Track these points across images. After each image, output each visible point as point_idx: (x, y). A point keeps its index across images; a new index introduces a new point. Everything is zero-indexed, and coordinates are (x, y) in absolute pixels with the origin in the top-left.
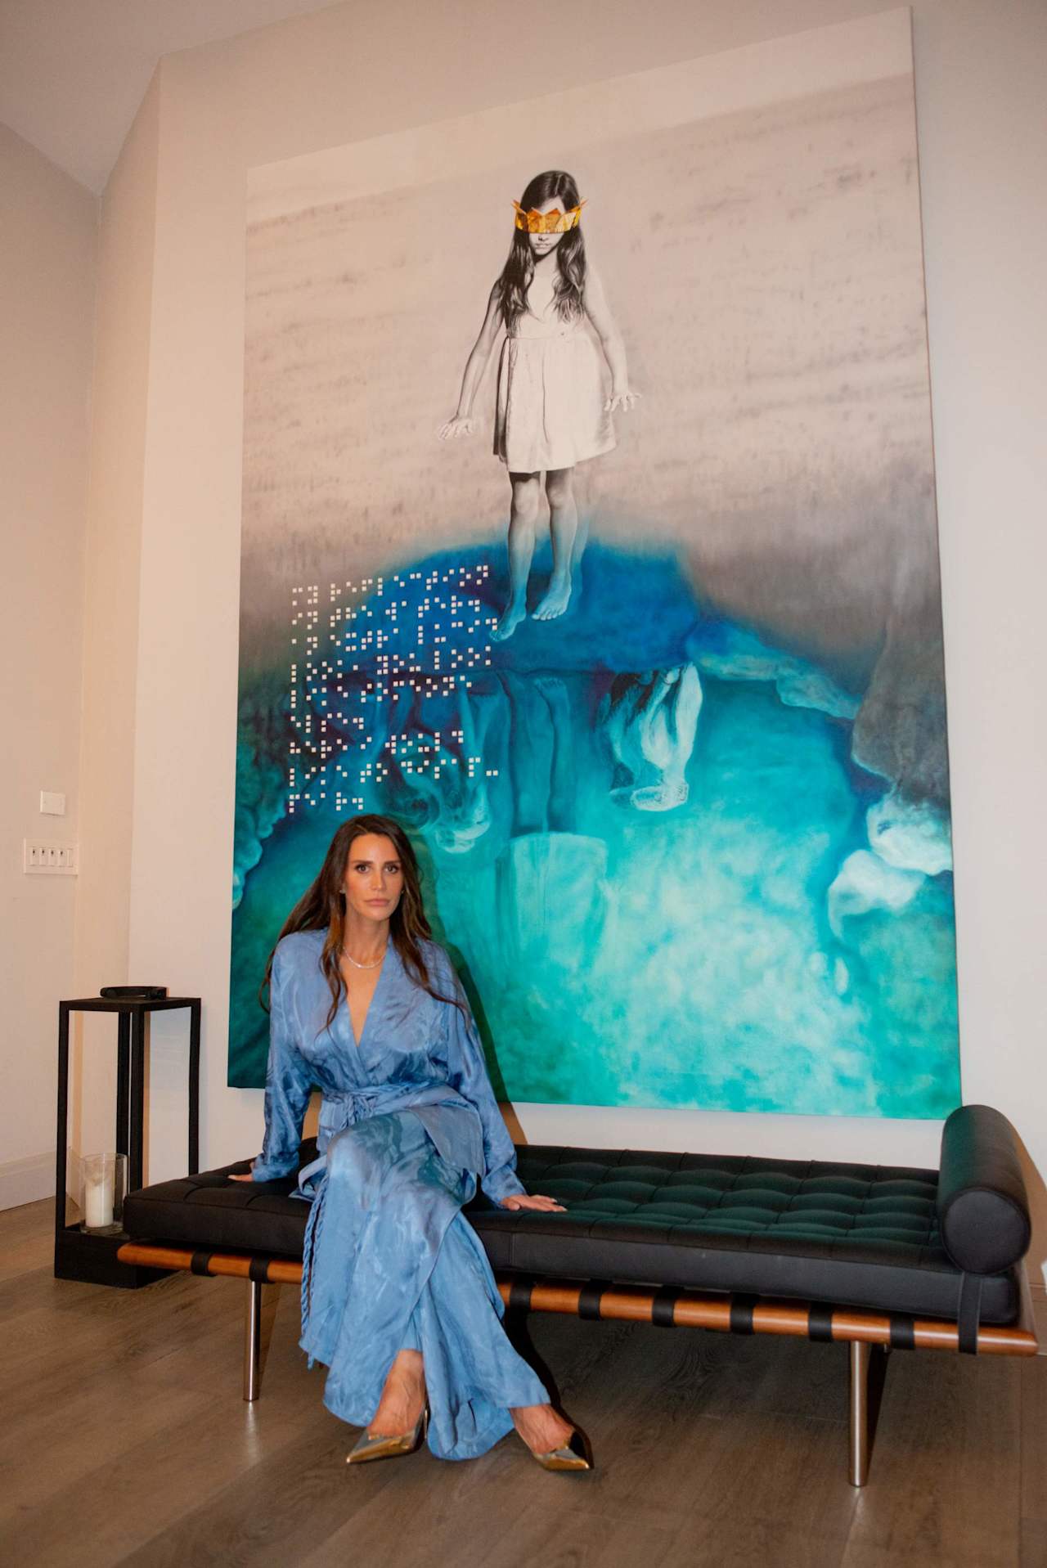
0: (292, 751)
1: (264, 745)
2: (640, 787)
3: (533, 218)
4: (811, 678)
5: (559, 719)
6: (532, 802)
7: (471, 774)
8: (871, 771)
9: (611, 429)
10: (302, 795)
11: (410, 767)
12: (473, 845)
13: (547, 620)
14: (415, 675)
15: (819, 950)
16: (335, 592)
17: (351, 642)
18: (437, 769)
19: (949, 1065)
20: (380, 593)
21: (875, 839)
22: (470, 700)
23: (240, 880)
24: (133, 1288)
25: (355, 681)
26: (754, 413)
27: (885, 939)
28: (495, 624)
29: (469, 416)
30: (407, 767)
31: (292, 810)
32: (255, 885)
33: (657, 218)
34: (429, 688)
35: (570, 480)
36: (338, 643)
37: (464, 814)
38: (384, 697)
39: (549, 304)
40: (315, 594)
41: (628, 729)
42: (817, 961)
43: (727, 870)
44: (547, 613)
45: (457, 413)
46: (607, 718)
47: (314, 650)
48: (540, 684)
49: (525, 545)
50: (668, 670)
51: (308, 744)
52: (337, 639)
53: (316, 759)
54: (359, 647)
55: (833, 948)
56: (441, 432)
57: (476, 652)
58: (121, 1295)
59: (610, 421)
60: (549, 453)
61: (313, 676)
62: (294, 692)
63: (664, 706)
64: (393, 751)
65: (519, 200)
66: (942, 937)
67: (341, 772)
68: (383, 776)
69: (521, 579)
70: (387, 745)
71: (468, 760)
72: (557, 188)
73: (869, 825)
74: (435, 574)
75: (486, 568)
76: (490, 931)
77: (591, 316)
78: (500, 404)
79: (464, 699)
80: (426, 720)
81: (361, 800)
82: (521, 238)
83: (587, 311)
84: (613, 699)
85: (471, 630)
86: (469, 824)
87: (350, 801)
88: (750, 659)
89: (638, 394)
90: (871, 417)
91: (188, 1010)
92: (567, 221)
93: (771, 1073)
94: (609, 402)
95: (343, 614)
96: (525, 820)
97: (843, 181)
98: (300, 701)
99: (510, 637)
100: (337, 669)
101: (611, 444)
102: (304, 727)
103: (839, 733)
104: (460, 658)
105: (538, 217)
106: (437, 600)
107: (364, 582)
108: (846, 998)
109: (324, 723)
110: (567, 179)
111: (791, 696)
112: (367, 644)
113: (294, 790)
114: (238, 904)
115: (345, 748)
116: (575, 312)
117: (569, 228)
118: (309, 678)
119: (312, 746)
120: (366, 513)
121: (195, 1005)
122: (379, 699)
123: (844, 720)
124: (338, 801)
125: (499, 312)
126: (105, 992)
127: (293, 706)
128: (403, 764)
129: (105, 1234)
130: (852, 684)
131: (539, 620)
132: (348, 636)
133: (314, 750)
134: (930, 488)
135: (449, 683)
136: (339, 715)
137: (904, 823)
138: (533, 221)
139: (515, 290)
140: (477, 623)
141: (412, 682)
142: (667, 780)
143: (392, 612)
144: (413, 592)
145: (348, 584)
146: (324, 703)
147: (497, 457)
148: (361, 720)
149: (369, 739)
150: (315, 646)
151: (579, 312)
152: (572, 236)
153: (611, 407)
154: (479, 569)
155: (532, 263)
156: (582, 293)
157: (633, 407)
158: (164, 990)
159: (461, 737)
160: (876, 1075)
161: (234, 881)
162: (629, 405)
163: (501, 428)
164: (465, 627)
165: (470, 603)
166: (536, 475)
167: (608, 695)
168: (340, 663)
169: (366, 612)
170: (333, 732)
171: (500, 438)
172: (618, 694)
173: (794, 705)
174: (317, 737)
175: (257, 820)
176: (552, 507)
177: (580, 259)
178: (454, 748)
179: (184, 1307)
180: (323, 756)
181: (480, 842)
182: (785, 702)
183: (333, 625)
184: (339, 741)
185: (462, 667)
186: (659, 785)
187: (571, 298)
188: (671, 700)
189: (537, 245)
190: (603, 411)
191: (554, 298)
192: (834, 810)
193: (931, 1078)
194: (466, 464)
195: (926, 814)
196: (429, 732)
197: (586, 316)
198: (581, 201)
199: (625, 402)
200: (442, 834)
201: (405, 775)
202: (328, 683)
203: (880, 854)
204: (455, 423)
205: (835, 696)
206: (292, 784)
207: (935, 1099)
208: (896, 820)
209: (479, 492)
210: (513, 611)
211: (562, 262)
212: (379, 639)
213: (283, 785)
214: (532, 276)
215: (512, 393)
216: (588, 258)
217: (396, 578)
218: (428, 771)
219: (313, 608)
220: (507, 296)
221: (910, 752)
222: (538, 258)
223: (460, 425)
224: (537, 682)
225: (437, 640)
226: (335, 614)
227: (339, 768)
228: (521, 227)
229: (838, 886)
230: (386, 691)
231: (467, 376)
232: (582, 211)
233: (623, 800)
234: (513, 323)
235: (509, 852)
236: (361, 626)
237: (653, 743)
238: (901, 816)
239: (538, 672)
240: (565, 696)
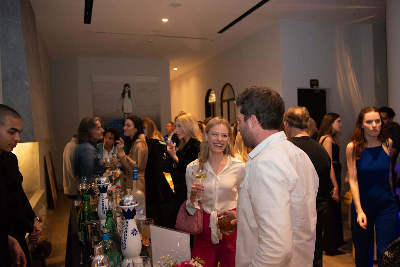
3: (125, 88)
9: (133, 110)
16: (105, 123)
29: (120, 106)
35: (130, 114)
60: (128, 111)
65: (124, 86)
72: (128, 85)
74: (117, 121)
82: (124, 90)
83: (131, 98)
95: (107, 124)
120: (109, 115)
125: (122, 97)
139: (124, 95)
144: (115, 123)
147: (122, 111)
152: (129, 91)
165: (120, 125)
166: (126, 113)
171: (123, 109)
176: (128, 116)
187: (129, 97)
199: (135, 107)
204: (118, 107)
211: (128, 93)
215: (124, 105)
216: (131, 93)
217: (113, 121)
222: (126, 92)
231: (119, 102)
232: (130, 88)
234: (124, 98)
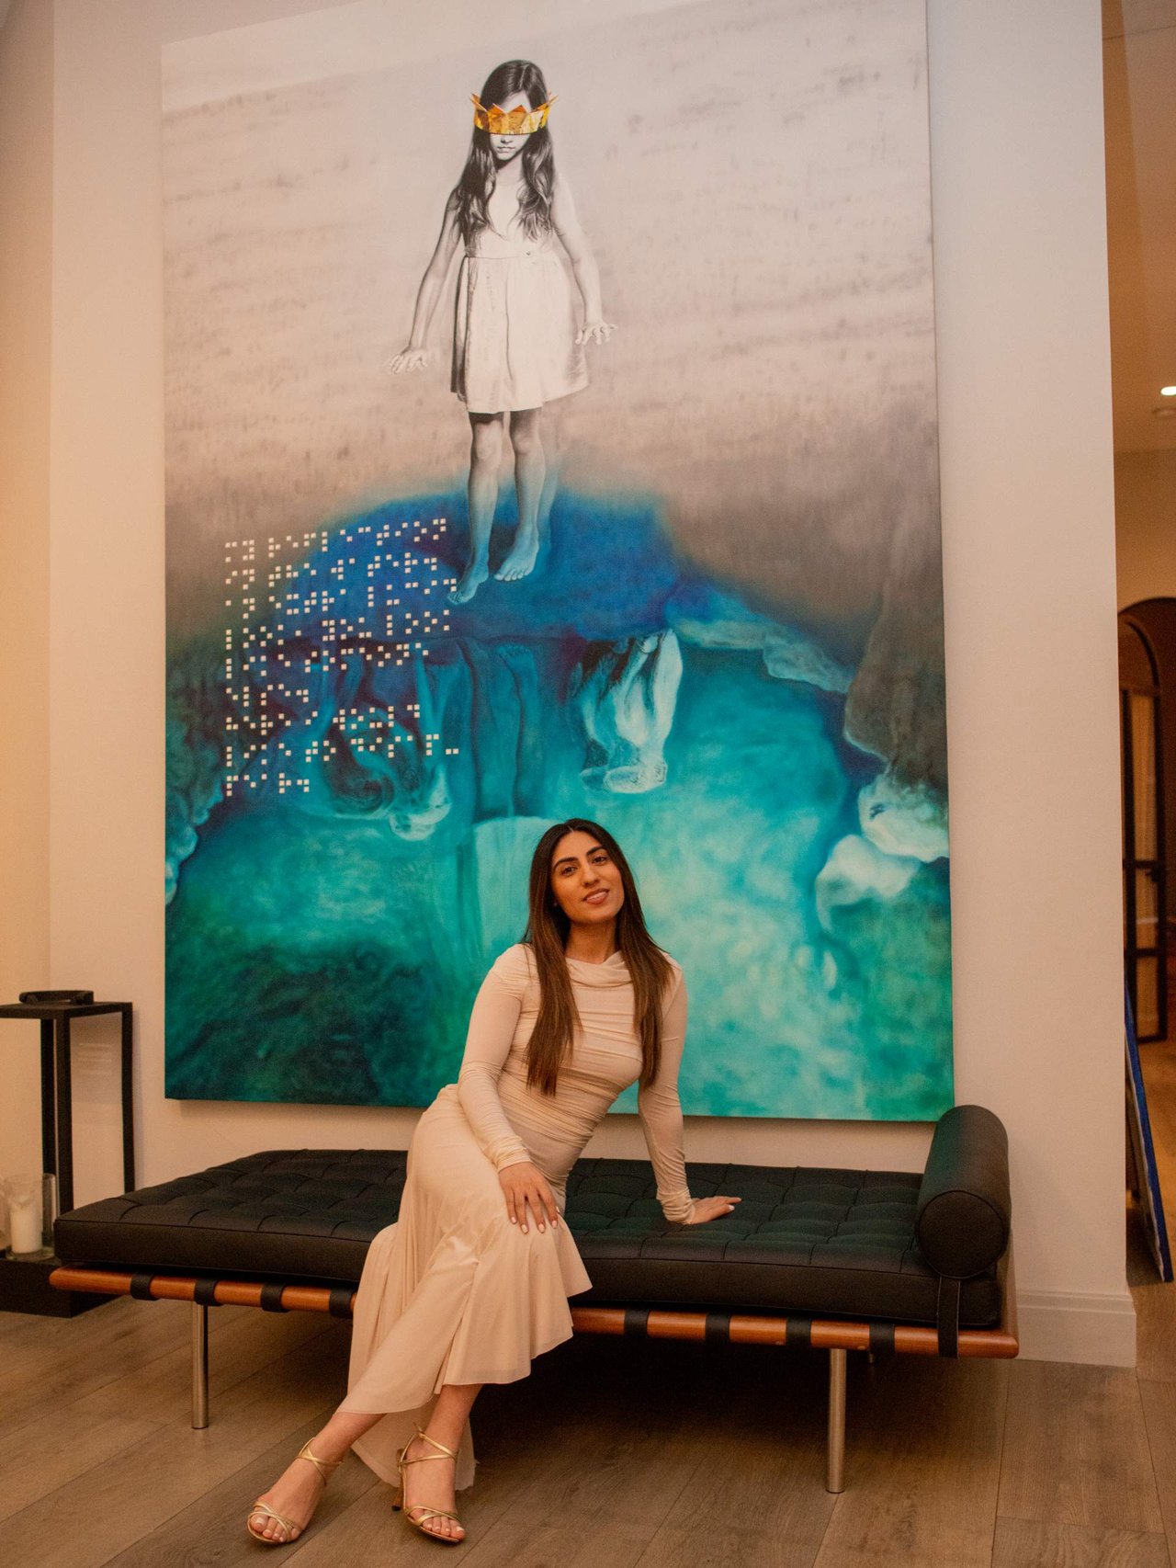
0: (229, 727)
1: (197, 720)
2: (615, 767)
3: (494, 116)
4: (800, 647)
5: (525, 691)
6: (496, 783)
7: (429, 753)
8: (863, 749)
9: (583, 364)
10: (241, 777)
11: (360, 745)
12: (432, 831)
13: (512, 581)
14: (366, 642)
15: (807, 943)
16: (273, 547)
17: (293, 604)
18: (391, 747)
19: (941, 1064)
20: (325, 549)
21: (867, 823)
22: (426, 670)
23: (173, 870)
24: (66, 1316)
25: (299, 648)
26: (742, 350)
27: (878, 931)
28: (454, 585)
29: (423, 347)
30: (358, 745)
31: (229, 793)
32: (191, 878)
33: (636, 120)
34: (380, 656)
35: (537, 424)
36: (278, 606)
37: (423, 797)
38: (331, 666)
39: (513, 219)
40: (251, 550)
41: (601, 703)
42: (804, 955)
43: (708, 857)
44: (514, 570)
45: (410, 343)
46: (578, 690)
47: (251, 614)
48: (505, 654)
49: (487, 497)
50: (646, 638)
51: (246, 719)
52: (276, 601)
53: (256, 737)
54: (302, 611)
55: (821, 941)
56: (391, 365)
57: (433, 616)
58: (54, 1325)
59: (582, 355)
60: (513, 388)
61: (251, 642)
62: (229, 661)
63: (640, 681)
64: (342, 727)
65: (479, 94)
66: (937, 929)
67: (284, 750)
68: (332, 756)
69: (482, 535)
70: (335, 720)
71: (425, 737)
72: (521, 81)
73: (860, 810)
74: (386, 527)
75: (443, 521)
76: (451, 926)
77: (562, 232)
78: (458, 334)
79: (420, 667)
80: (379, 691)
81: (307, 782)
82: (481, 139)
83: (556, 228)
84: (585, 669)
85: (427, 591)
86: (426, 807)
87: (294, 783)
88: (734, 625)
89: (613, 325)
90: (870, 356)
91: (119, 1014)
92: (534, 121)
93: (753, 1074)
94: (580, 334)
95: (283, 572)
96: (489, 803)
97: (844, 82)
98: (237, 671)
99: (471, 601)
100: (277, 635)
101: (582, 382)
102: (241, 700)
103: (829, 708)
104: (415, 623)
105: (500, 115)
106: (389, 557)
107: (306, 536)
108: (834, 994)
109: (264, 695)
110: (534, 71)
111: (779, 667)
112: (310, 606)
113: (232, 771)
114: (171, 899)
115: (288, 723)
116: (543, 229)
117: (536, 130)
118: (246, 645)
119: (251, 721)
120: (308, 455)
121: (126, 1010)
122: (326, 668)
123: (833, 694)
124: (282, 783)
125: (457, 226)
126: (25, 997)
127: (229, 676)
128: (353, 742)
129: (35, 1259)
130: (844, 654)
131: (504, 580)
132: (289, 597)
133: (253, 726)
134: (932, 438)
135: (403, 651)
136: (281, 687)
137: (899, 807)
138: (494, 119)
139: (475, 201)
140: (434, 583)
141: (362, 650)
142: (643, 759)
143: (338, 571)
144: (363, 548)
145: (289, 538)
146: (264, 673)
147: (455, 394)
148: (306, 692)
149: (315, 714)
150: (252, 608)
151: (547, 229)
152: (539, 139)
153: (583, 340)
154: (435, 522)
155: (493, 169)
156: (550, 206)
157: (608, 340)
158: (90, 995)
159: (417, 711)
160: (865, 1076)
161: (166, 873)
162: (603, 338)
163: (459, 362)
164: (421, 589)
165: (426, 561)
166: (499, 416)
167: (579, 666)
168: (281, 627)
169: (308, 571)
170: (275, 706)
171: (458, 375)
172: (590, 666)
173: (781, 677)
174: (256, 711)
175: (190, 806)
176: (517, 453)
177: (548, 167)
178: (409, 723)
179: (125, 1334)
180: (264, 733)
181: (441, 829)
182: (771, 673)
183: (271, 584)
184: (281, 716)
185: (419, 631)
186: (635, 764)
187: (537, 211)
188: (647, 672)
189: (500, 148)
190: (574, 343)
191: (519, 211)
192: (823, 792)
193: (923, 1077)
194: (420, 402)
195: (922, 797)
196: (382, 706)
197: (555, 234)
198: (550, 98)
199: (598, 334)
200: (398, 818)
201: (355, 755)
202: (266, 651)
203: (871, 840)
204: (408, 356)
205: (826, 667)
206: (229, 764)
207: (928, 1099)
208: (890, 803)
209: (435, 435)
210: (474, 571)
211: (527, 168)
212: (325, 601)
213: (219, 766)
214: (494, 184)
215: (472, 320)
216: (557, 165)
217: (343, 532)
218: (381, 749)
219: (249, 565)
220: (465, 209)
221: (905, 728)
222: (500, 164)
223: (413, 357)
224: (502, 650)
225: (389, 602)
226: (275, 573)
227: (281, 746)
228: (481, 127)
229: (827, 874)
230: (332, 660)
231: (420, 302)
232: (550, 109)
233: (595, 781)
234: (472, 240)
235: (471, 837)
236: (304, 586)
237: (628, 717)
238: (895, 799)
239: (504, 639)
240: (533, 665)
